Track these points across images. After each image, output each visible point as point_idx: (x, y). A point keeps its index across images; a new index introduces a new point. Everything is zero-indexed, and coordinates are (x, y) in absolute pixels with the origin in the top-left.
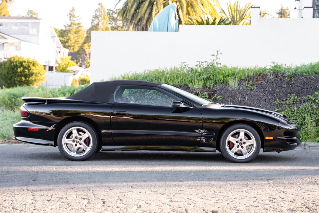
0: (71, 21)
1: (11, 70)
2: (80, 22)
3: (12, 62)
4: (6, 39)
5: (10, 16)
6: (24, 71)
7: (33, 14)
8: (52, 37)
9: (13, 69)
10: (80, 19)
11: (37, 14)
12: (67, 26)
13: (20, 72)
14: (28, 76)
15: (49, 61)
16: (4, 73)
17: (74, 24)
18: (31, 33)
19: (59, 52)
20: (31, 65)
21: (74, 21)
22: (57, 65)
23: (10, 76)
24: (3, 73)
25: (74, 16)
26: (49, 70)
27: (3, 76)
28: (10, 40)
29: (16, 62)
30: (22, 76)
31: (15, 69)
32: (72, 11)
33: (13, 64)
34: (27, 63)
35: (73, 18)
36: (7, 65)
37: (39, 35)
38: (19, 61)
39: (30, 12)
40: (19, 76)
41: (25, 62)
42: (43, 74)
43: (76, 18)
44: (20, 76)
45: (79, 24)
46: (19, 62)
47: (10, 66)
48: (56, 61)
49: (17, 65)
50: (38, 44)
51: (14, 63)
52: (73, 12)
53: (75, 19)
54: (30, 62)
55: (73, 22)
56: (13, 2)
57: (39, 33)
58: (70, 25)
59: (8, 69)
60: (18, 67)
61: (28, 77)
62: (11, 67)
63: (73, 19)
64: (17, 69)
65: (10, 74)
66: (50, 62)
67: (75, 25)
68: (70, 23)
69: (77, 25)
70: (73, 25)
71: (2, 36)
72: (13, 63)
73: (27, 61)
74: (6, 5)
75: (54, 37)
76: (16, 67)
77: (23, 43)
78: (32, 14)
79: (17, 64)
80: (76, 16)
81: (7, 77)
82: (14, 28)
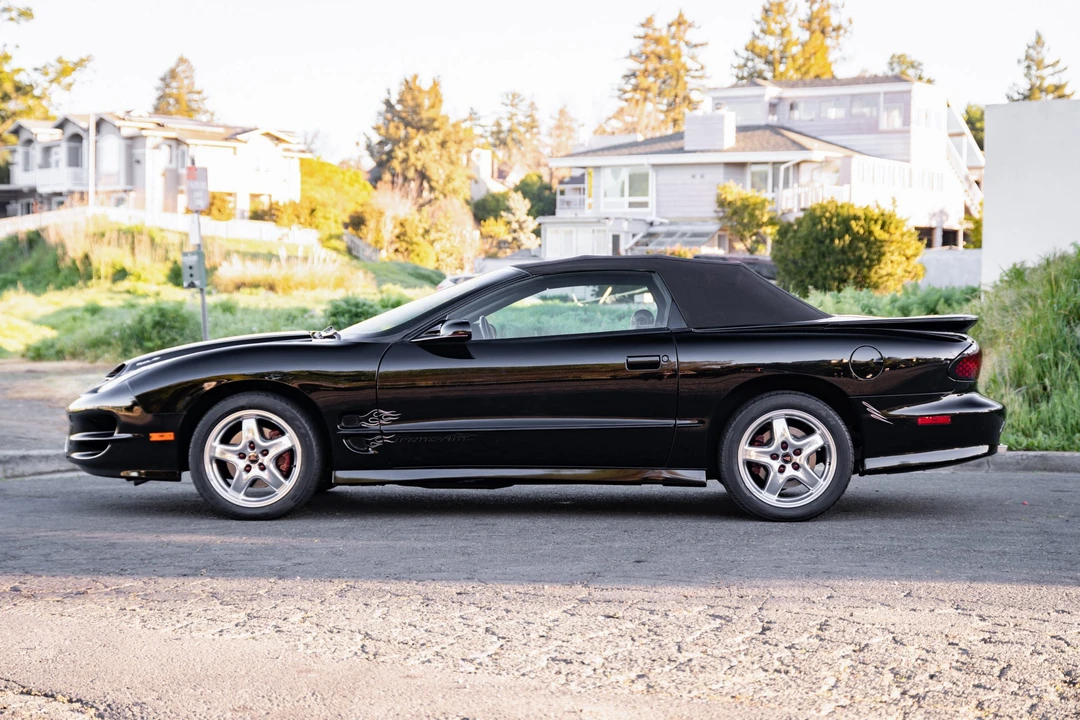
0: (1030, 80)
1: (815, 245)
2: (1063, 83)
3: (817, 220)
4: (802, 148)
5: (834, 77)
6: (853, 247)
7: (907, 68)
8: (951, 135)
9: (822, 242)
10: (1060, 72)
11: (920, 64)
12: (1016, 96)
13: (843, 251)
14: (868, 262)
15: (942, 213)
16: (794, 255)
17: (1041, 90)
18: (883, 125)
19: (978, 183)
20: (876, 229)
21: (1042, 78)
22: (971, 225)
23: (811, 264)
24: (790, 257)
25: (1040, 64)
26: (945, 243)
27: (791, 266)
28: (818, 152)
29: (830, 220)
30: (850, 262)
31: (828, 241)
32: (1034, 48)
33: (819, 227)
34: (862, 222)
35: (1038, 69)
36: (803, 231)
37: (909, 132)
38: (838, 215)
39: (900, 59)
40: (838, 263)
41: (856, 218)
42: (915, 255)
43: (1050, 70)
44: (843, 264)
45: (1057, 88)
46: (840, 218)
47: (810, 233)
48: (967, 211)
49: (831, 229)
50: (908, 161)
51: (825, 224)
52: (1039, 49)
53: (1045, 72)
54: (871, 219)
55: (1038, 83)
56: (845, 32)
57: (909, 125)
58: (1026, 93)
59: (806, 243)
60: (836, 233)
61: (865, 266)
62: (814, 235)
63: (1040, 73)
64: (832, 241)
65: (812, 258)
66: (947, 215)
67: (1044, 93)
68: (1028, 87)
69: (1053, 92)
70: (1038, 94)
71: (794, 142)
72: (821, 222)
73: (863, 217)
74: (822, 43)
75: (961, 134)
76: (831, 234)
77: (857, 159)
78: (904, 67)
79: (834, 226)
80: (1047, 61)
81: (803, 267)
82: (833, 113)
